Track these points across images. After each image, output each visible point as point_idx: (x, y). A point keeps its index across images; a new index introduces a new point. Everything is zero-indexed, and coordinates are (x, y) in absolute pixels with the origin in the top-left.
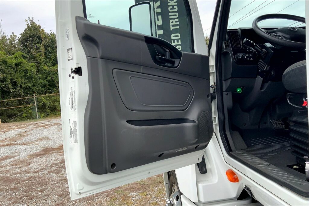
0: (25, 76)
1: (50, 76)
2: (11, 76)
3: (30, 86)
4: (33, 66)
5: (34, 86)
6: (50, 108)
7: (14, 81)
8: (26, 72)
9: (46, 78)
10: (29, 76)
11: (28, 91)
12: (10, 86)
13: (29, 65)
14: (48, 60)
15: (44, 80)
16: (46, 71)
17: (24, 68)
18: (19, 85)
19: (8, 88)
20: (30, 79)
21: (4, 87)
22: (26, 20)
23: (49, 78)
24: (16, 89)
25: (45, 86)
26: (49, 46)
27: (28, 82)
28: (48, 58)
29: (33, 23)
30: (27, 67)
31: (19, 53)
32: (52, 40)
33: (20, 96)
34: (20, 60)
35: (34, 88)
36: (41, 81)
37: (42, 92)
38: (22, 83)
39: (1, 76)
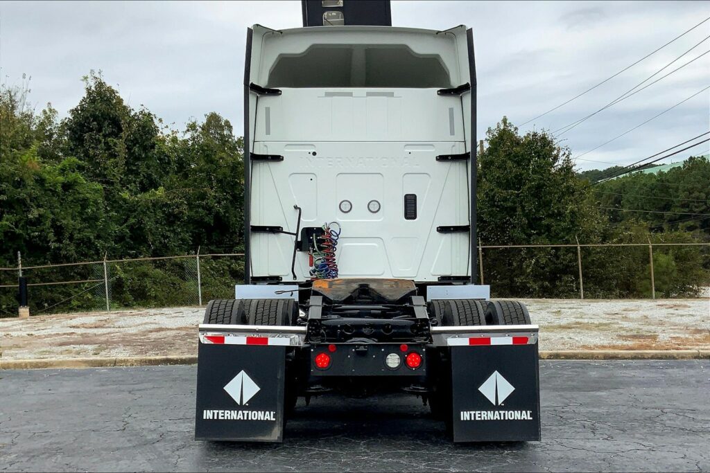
0: (81, 213)
1: (135, 217)
2: (53, 213)
3: (92, 237)
4: (97, 191)
5: (98, 237)
6: (132, 291)
7: (59, 224)
8: (84, 203)
9: (126, 221)
10: (90, 213)
11: (87, 248)
12: (51, 236)
13: (91, 189)
14: (131, 177)
15: (121, 226)
16: (126, 203)
17: (82, 196)
18: (67, 235)
19: (46, 241)
20: (91, 220)
21: (36, 237)
22: (86, 78)
23: (132, 221)
24: (61, 242)
25: (120, 239)
26: (135, 142)
27: (87, 228)
28: (130, 172)
29: (100, 85)
30: (87, 193)
31: (72, 160)
32: (144, 127)
33: (67, 259)
34: (72, 176)
35: (99, 243)
36: (115, 228)
37: (114, 252)
38: (75, 229)
39: (34, 214)
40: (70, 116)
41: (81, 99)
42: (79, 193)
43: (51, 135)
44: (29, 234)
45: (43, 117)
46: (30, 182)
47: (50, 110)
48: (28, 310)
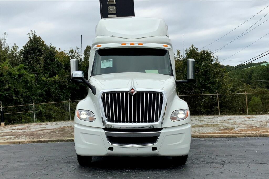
0: (26, 86)
1: (47, 87)
2: (14, 86)
3: (30, 95)
4: (32, 77)
5: (33, 95)
6: (45, 116)
7: (17, 90)
8: (27, 82)
9: (44, 88)
10: (29, 86)
11: (28, 100)
12: (14, 95)
13: (30, 76)
14: (46, 72)
15: (41, 90)
16: (44, 82)
18: (20, 94)
19: (12, 97)
20: (30, 89)
21: (8, 95)
22: (29, 34)
24: (18, 97)
25: (41, 95)
26: (48, 58)
27: (28, 91)
28: (46, 69)
29: (34, 36)
30: (28, 78)
31: (22, 66)
32: (51, 52)
33: (20, 103)
34: (22, 72)
35: (33, 97)
36: (39, 91)
37: (39, 101)
38: (23, 92)
39: (7, 86)
40: (23, 48)
41: (27, 42)
42: (25, 78)
43: (16, 56)
44: (5, 94)
45: (12, 49)
46: (5, 74)
47: (16, 46)
48: (4, 124)
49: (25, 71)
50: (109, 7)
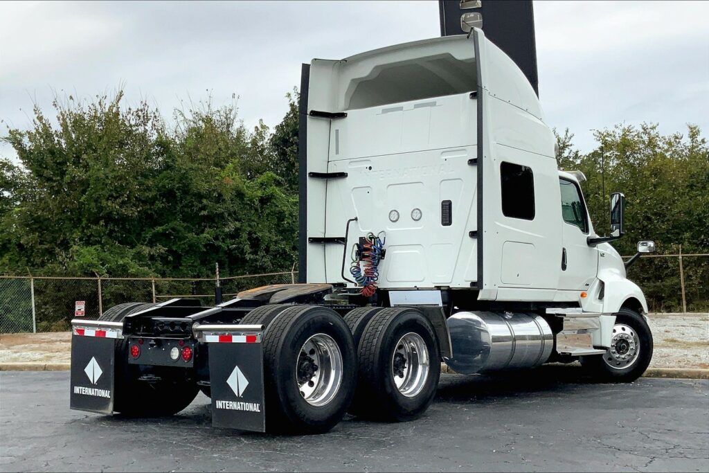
0: (278, 225)
2: (250, 226)
3: (288, 249)
4: (295, 204)
7: (255, 236)
8: (281, 216)
10: (286, 226)
11: (283, 259)
12: (247, 248)
13: (288, 202)
17: (277, 209)
18: (263, 247)
19: (242, 252)
21: (235, 249)
22: (289, 95)
24: (257, 255)
27: (282, 240)
30: (285, 206)
31: (270, 175)
33: (263, 269)
34: (269, 191)
38: (271, 241)
39: (231, 227)
40: (275, 132)
41: (285, 115)
42: (277, 206)
43: (263, 150)
44: (228, 247)
45: (254, 134)
46: (227, 197)
47: (263, 127)
49: (277, 189)
50: (463, 16)
